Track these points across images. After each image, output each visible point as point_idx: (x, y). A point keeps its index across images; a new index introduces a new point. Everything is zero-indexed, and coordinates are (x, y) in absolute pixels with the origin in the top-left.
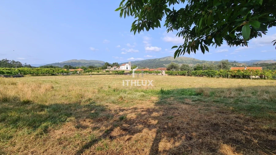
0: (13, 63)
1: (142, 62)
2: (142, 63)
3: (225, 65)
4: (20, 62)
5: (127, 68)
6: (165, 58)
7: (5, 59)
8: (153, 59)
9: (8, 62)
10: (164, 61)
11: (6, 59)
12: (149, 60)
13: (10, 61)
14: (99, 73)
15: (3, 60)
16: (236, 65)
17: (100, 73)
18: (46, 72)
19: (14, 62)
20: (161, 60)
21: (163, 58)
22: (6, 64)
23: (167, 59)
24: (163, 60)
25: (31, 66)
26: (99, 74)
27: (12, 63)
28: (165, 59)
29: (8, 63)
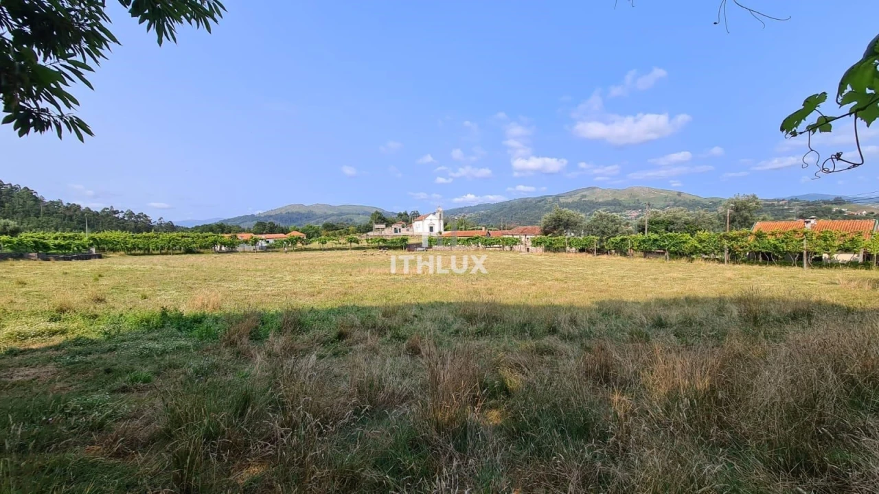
0: (130, 217)
1: (501, 206)
2: (501, 209)
3: (746, 214)
4: (145, 216)
5: (431, 229)
6: (576, 192)
7: (109, 207)
8: (534, 198)
9: (116, 216)
10: (573, 203)
11: (112, 207)
12: (524, 201)
13: (122, 212)
14: (325, 246)
15: (103, 211)
16: (841, 212)
17: (329, 244)
18: (169, 243)
19: (131, 214)
20: (562, 200)
21: (570, 194)
22: (110, 223)
23: (584, 196)
24: (570, 200)
25: (175, 225)
26: (325, 250)
27: (126, 219)
28: (576, 198)
29: (118, 218)
